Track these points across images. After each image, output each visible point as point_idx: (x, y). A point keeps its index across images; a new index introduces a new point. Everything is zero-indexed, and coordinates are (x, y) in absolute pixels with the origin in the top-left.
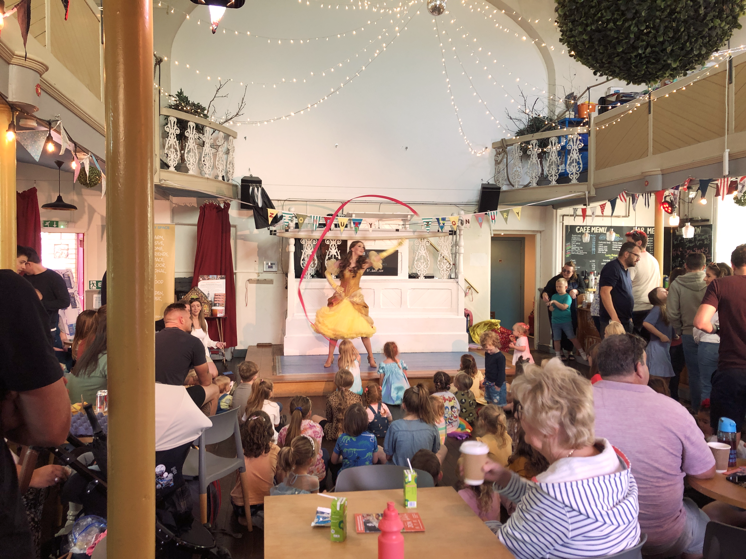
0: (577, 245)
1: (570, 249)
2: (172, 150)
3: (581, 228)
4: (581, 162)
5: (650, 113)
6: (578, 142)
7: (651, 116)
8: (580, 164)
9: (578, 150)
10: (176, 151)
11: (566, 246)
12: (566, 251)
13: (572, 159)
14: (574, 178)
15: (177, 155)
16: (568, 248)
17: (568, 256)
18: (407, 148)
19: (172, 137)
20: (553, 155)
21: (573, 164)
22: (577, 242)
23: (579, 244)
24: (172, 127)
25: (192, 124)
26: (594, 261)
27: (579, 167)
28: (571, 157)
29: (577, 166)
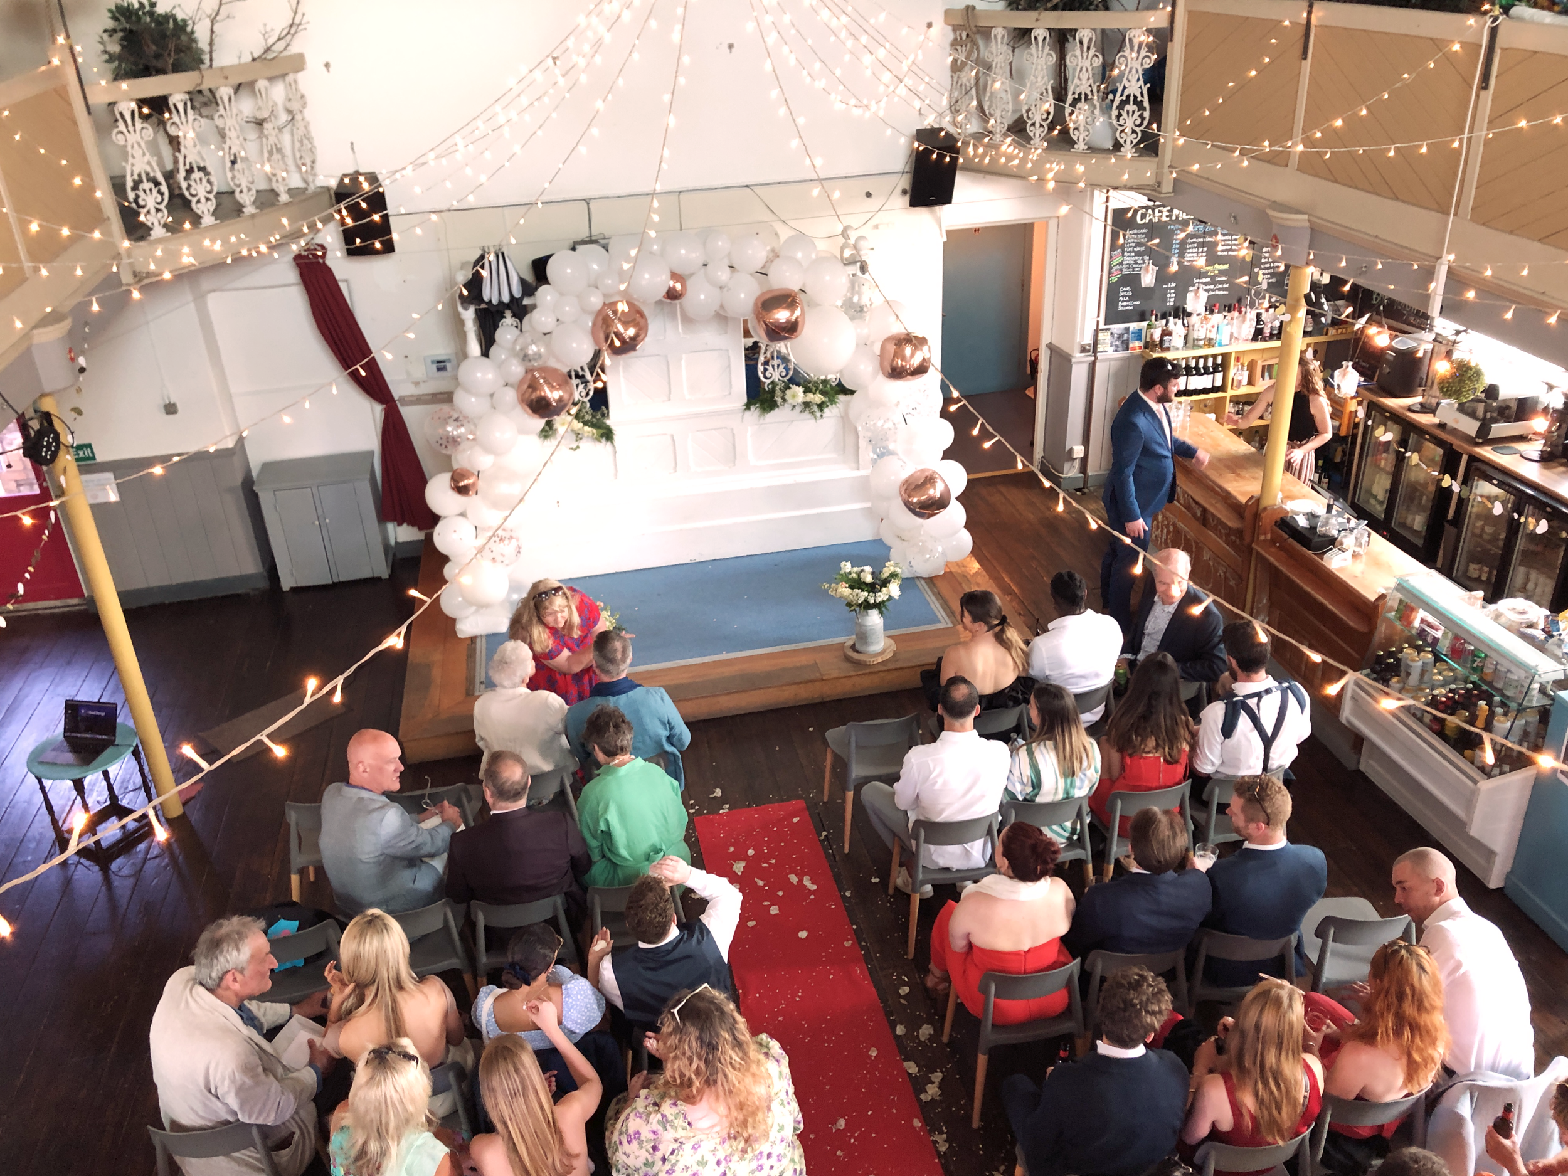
0: (1138, 254)
1: (1121, 263)
2: (147, 185)
3: (1150, 211)
4: (1146, 104)
5: (1305, 58)
6: (1144, 52)
7: (1307, 65)
8: (1144, 109)
9: (1141, 72)
10: (157, 184)
11: (1111, 257)
12: (1110, 268)
13: (1126, 93)
14: (1128, 142)
15: (162, 194)
16: (1116, 262)
17: (1114, 280)
18: (731, 46)
19: (137, 152)
20: (1084, 76)
21: (1127, 107)
22: (1138, 245)
23: (1143, 249)
24: (131, 128)
25: (177, 99)
26: (1173, 285)
27: (1141, 116)
28: (1125, 88)
29: (1137, 114)
